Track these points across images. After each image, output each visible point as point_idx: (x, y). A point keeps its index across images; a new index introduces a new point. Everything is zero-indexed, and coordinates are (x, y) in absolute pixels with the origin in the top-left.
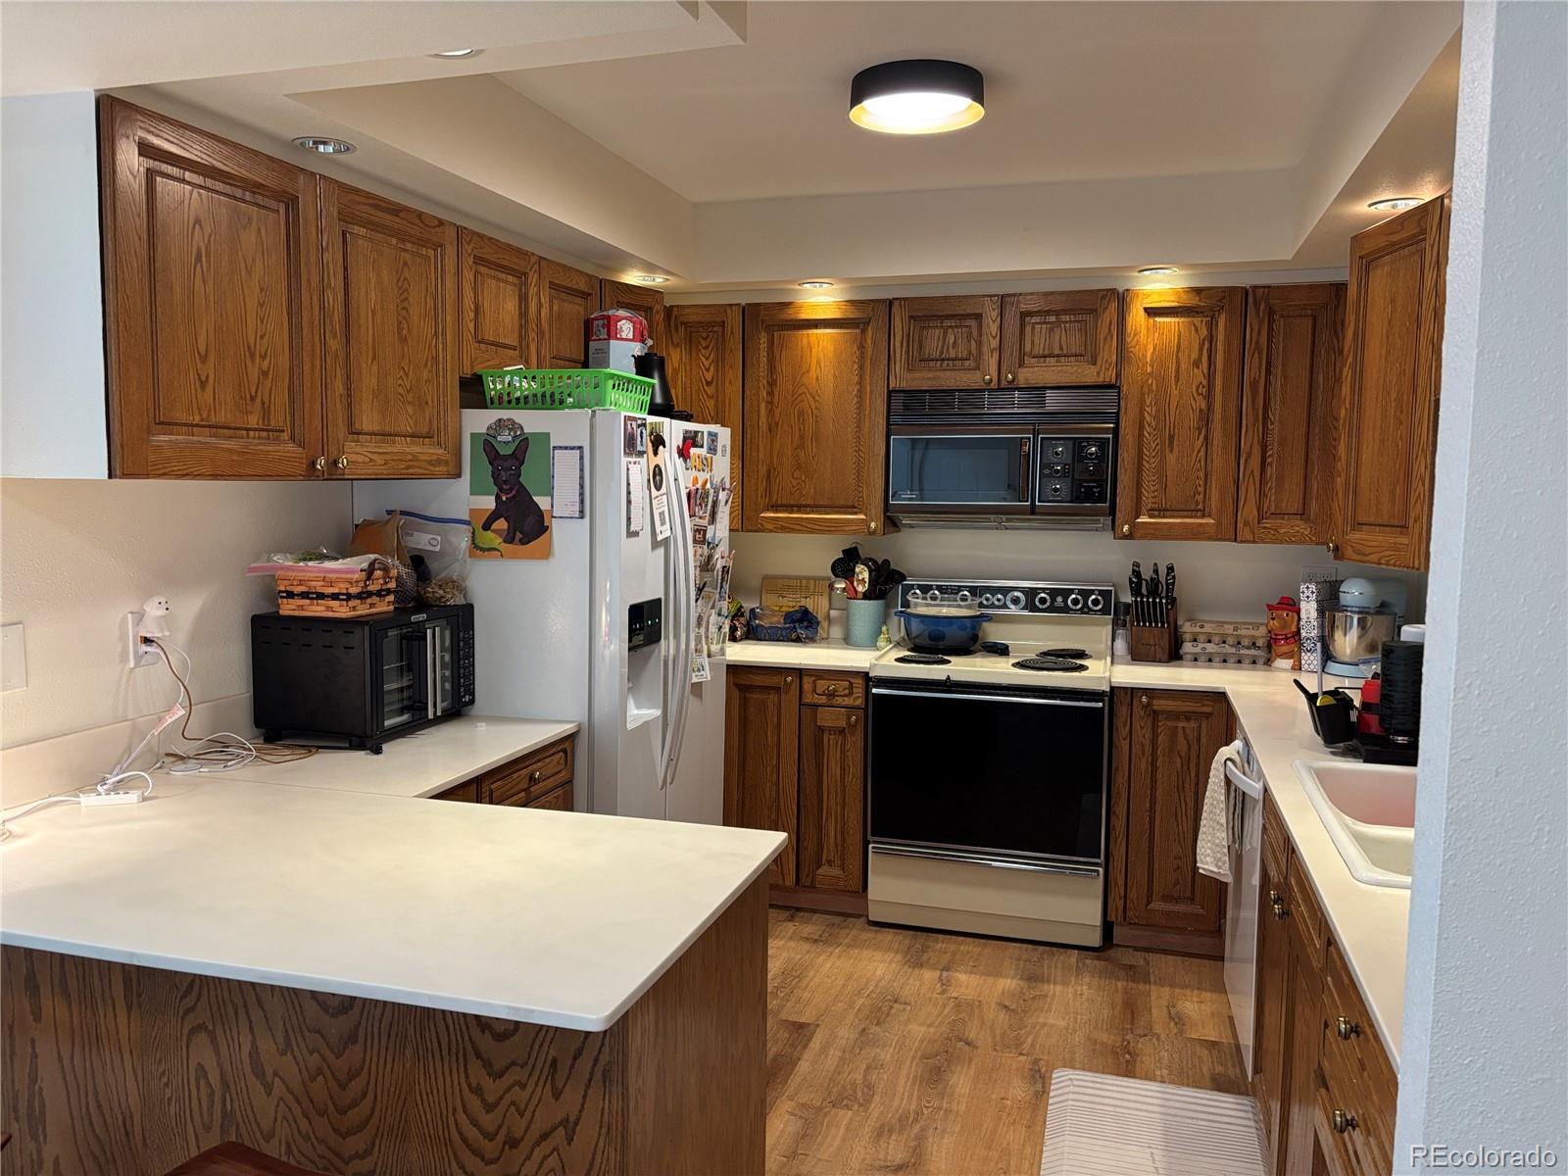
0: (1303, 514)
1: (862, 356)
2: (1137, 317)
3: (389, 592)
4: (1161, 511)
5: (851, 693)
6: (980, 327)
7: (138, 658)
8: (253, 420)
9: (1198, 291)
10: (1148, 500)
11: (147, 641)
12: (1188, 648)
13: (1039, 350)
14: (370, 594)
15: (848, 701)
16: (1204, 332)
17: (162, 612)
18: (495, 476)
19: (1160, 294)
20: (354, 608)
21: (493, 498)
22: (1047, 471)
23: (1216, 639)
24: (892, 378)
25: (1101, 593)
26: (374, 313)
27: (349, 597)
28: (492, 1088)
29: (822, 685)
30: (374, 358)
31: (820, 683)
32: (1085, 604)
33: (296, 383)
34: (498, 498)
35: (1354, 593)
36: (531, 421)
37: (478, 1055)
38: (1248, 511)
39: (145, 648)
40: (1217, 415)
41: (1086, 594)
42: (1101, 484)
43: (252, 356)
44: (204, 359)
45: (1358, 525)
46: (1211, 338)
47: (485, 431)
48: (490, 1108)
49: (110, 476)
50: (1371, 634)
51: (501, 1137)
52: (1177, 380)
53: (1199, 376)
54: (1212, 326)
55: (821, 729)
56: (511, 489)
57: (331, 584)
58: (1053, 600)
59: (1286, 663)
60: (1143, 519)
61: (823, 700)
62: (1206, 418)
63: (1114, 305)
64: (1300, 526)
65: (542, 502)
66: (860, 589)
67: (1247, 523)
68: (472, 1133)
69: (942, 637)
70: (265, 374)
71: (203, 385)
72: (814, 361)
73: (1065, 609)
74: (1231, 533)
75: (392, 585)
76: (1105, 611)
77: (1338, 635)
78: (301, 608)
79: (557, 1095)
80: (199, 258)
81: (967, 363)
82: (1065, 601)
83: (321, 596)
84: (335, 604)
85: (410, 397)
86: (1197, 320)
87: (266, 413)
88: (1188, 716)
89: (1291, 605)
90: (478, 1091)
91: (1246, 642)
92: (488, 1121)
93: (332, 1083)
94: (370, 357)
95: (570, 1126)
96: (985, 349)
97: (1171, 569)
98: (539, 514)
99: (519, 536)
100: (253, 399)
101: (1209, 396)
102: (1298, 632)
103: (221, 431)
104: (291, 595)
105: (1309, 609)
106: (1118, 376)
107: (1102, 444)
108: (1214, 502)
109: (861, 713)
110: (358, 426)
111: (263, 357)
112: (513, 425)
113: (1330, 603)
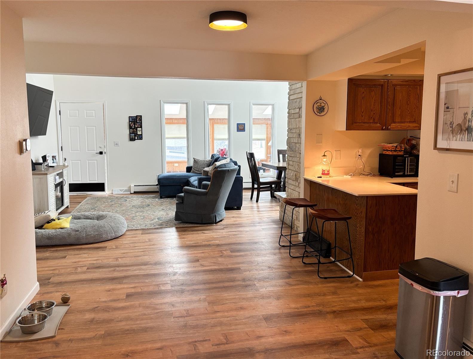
3: (402, 151)
7: (358, 158)
8: (371, 121)
11: (359, 155)
14: (397, 151)
17: (361, 151)
20: (393, 153)
26: (400, 101)
27: (392, 151)
30: (400, 109)
33: (381, 114)
39: (359, 157)
43: (372, 111)
44: (363, 113)
49: (346, 130)
57: (389, 148)
70: (374, 114)
71: (362, 116)
75: (403, 150)
78: (386, 152)
80: (363, 98)
84: (390, 152)
85: (409, 115)
87: (374, 119)
94: (399, 108)
100: (372, 118)
103: (365, 123)
110: (395, 121)
111: (374, 111)
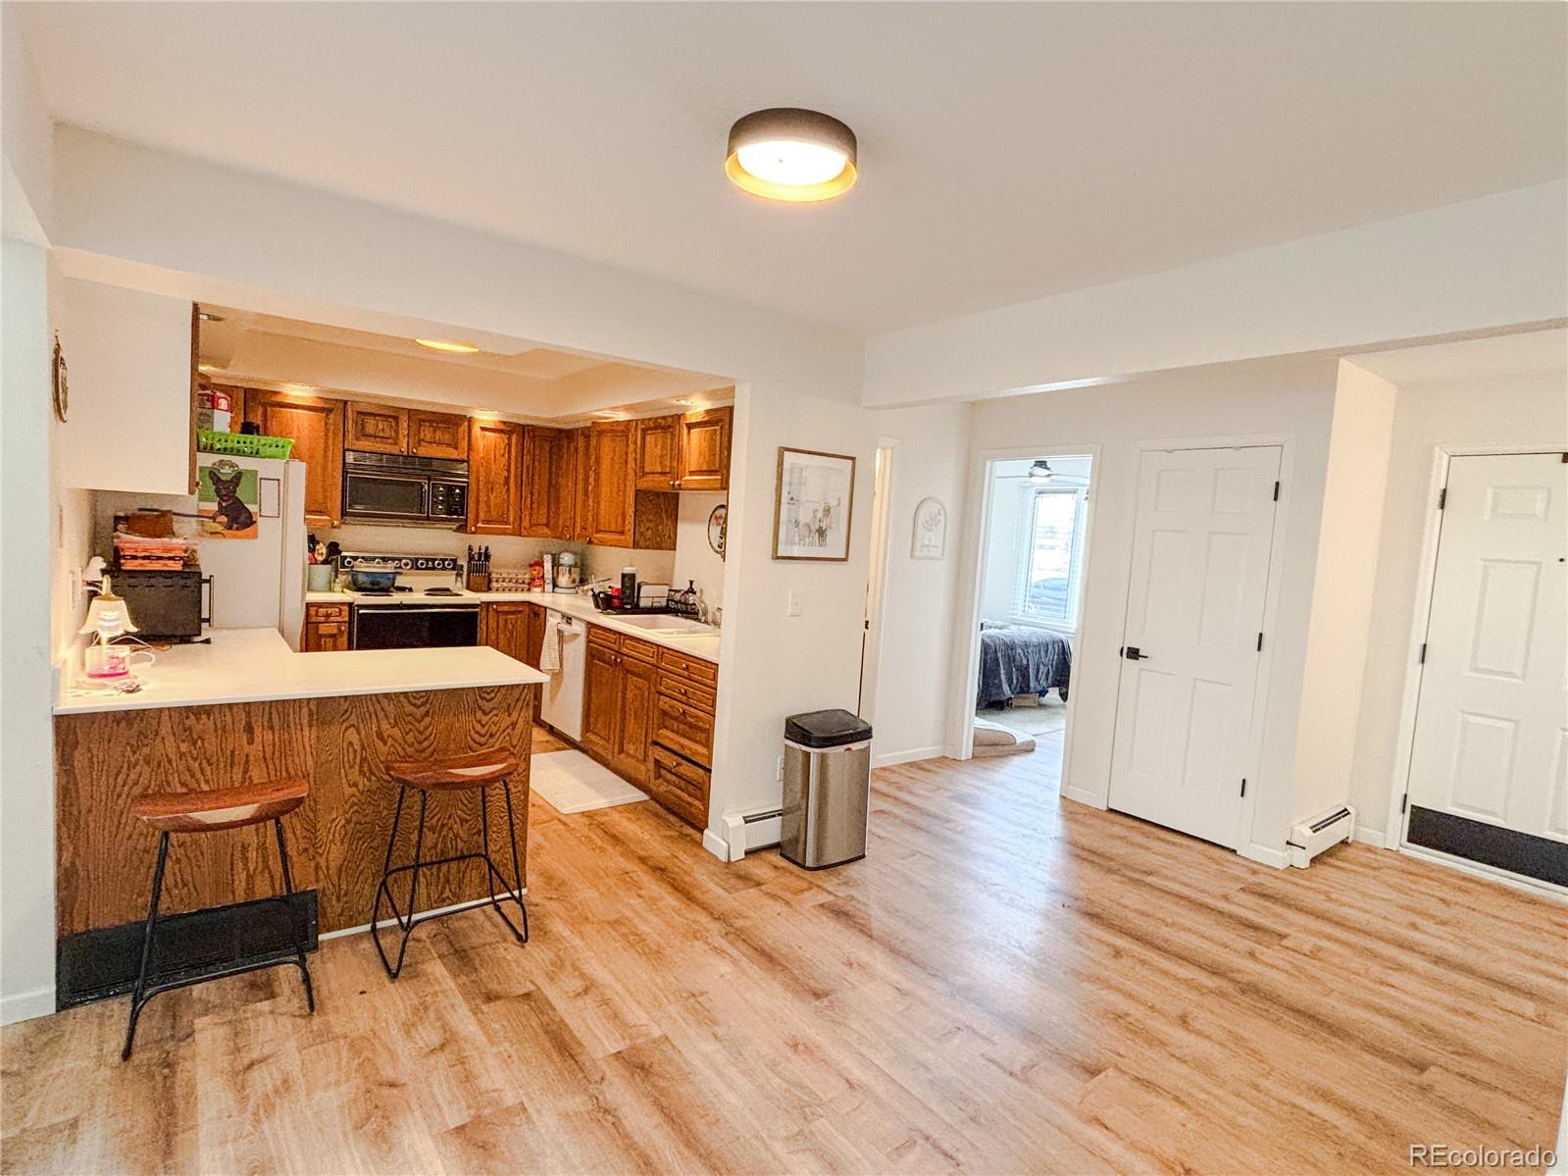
0: (547, 525)
1: (327, 430)
2: (476, 431)
4: (488, 522)
5: (341, 614)
6: (397, 422)
9: (504, 423)
10: (482, 516)
12: (494, 585)
13: (428, 439)
15: (338, 619)
16: (506, 441)
18: (218, 491)
19: (488, 421)
21: (216, 504)
22: (435, 499)
23: (507, 580)
24: (346, 442)
25: (451, 560)
28: (485, 719)
29: (322, 611)
31: (320, 610)
32: (444, 566)
34: (220, 503)
35: (567, 559)
36: (244, 463)
37: (480, 709)
38: (526, 523)
40: (512, 480)
41: (444, 560)
42: (462, 508)
45: (599, 531)
46: (509, 445)
47: (210, 465)
48: (483, 726)
50: (573, 576)
51: (488, 735)
52: (495, 462)
53: (504, 460)
54: (509, 439)
55: (321, 636)
56: (228, 500)
58: (427, 563)
59: (539, 590)
60: (479, 525)
61: (323, 619)
62: (507, 479)
63: (466, 423)
64: (546, 530)
65: (252, 508)
66: (320, 558)
67: (525, 528)
68: (476, 736)
69: (378, 583)
72: (295, 428)
73: (434, 568)
74: (518, 532)
76: (453, 569)
77: (560, 577)
79: (509, 715)
81: (389, 441)
82: (433, 564)
83: (161, 558)
86: (503, 435)
88: (512, 613)
89: (540, 564)
90: (479, 722)
91: (520, 581)
92: (483, 731)
93: (416, 733)
95: (514, 725)
96: (401, 436)
97: (487, 549)
98: (250, 515)
99: (235, 526)
101: (509, 471)
102: (543, 577)
104: (134, 558)
105: (548, 566)
106: (468, 456)
107: (462, 488)
108: (511, 519)
109: (347, 625)
112: (232, 465)
113: (556, 564)
